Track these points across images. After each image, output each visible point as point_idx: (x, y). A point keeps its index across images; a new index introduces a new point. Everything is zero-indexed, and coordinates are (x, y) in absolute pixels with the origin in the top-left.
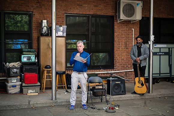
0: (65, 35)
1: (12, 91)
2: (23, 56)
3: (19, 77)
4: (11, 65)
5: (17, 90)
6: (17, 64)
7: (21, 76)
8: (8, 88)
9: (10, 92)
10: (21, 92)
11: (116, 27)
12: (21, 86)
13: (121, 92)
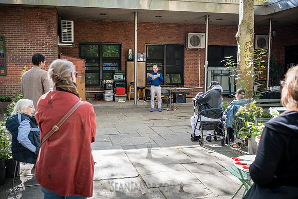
0: (145, 60)
1: (107, 99)
2: (115, 75)
3: (112, 90)
4: (107, 81)
5: (111, 99)
6: (111, 81)
7: (113, 89)
8: (105, 97)
10: (114, 100)
11: (185, 54)
12: (114, 96)
13: (183, 102)
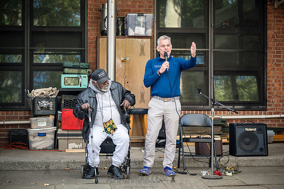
1: (37, 143)
2: (63, 76)
3: (52, 118)
5: (48, 142)
7: (56, 116)
8: (31, 138)
9: (33, 145)
10: (56, 146)
11: (270, 17)
12: (56, 134)
13: (257, 151)
